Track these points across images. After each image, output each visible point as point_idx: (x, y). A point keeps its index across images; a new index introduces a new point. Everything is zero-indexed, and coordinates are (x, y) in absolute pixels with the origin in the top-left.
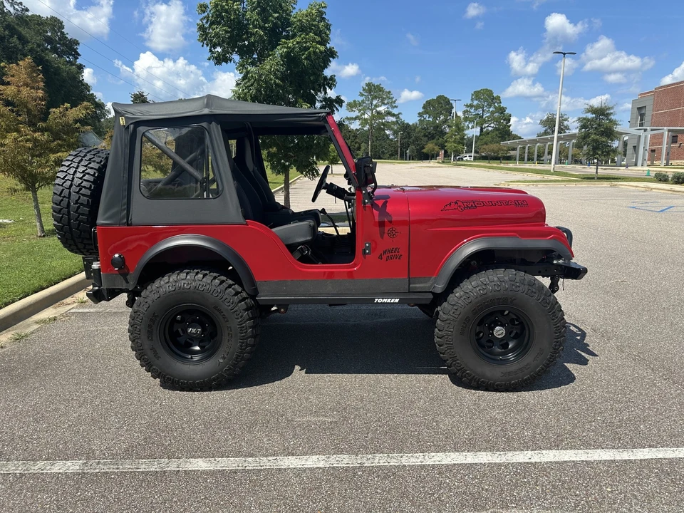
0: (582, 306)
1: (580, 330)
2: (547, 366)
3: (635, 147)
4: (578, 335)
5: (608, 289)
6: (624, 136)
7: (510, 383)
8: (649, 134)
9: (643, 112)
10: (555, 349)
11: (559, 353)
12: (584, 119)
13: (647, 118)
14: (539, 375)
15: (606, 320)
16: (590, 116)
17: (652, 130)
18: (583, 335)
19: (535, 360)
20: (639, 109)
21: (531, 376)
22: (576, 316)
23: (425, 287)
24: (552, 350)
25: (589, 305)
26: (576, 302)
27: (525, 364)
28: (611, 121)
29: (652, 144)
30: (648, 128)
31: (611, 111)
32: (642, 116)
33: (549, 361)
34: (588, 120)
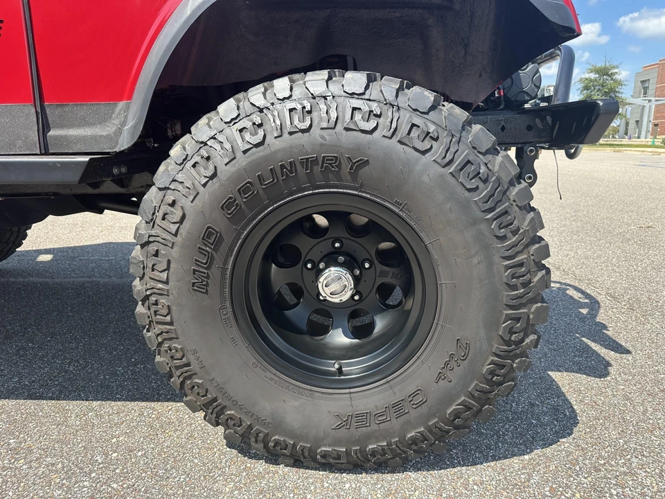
0: (587, 258)
1: (587, 296)
2: (484, 398)
3: (637, 122)
4: (583, 306)
5: (628, 236)
6: (627, 106)
7: (363, 451)
8: (653, 105)
9: (647, 85)
10: (508, 343)
11: (524, 354)
12: (587, 79)
13: (650, 92)
14: (457, 428)
15: (633, 280)
16: (593, 76)
17: (656, 101)
18: (594, 305)
19: (440, 377)
20: (643, 82)
21: (429, 429)
22: (577, 272)
23: (95, 138)
24: (497, 346)
25: (599, 257)
26: (576, 253)
27: (412, 389)
28: (615, 81)
29: (656, 118)
30: (653, 99)
31: (616, 70)
32: (646, 89)
33: (489, 382)
34: (591, 80)
